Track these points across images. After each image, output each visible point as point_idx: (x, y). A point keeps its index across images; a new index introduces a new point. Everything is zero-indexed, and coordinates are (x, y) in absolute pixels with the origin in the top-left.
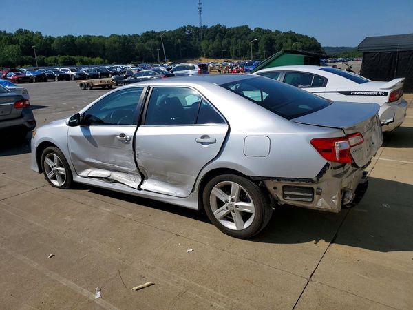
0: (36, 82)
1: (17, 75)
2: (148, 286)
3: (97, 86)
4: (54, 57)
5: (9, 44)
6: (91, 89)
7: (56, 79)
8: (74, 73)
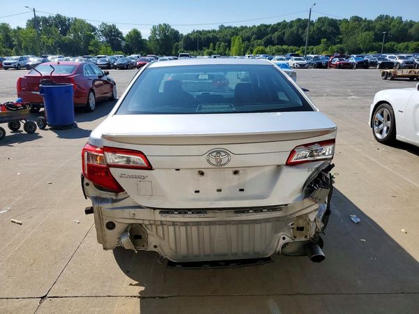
0: (357, 68)
1: (340, 60)
2: (18, 223)
3: (400, 76)
4: (406, 43)
5: (366, 30)
6: (392, 79)
7: (378, 66)
8: (401, 61)
